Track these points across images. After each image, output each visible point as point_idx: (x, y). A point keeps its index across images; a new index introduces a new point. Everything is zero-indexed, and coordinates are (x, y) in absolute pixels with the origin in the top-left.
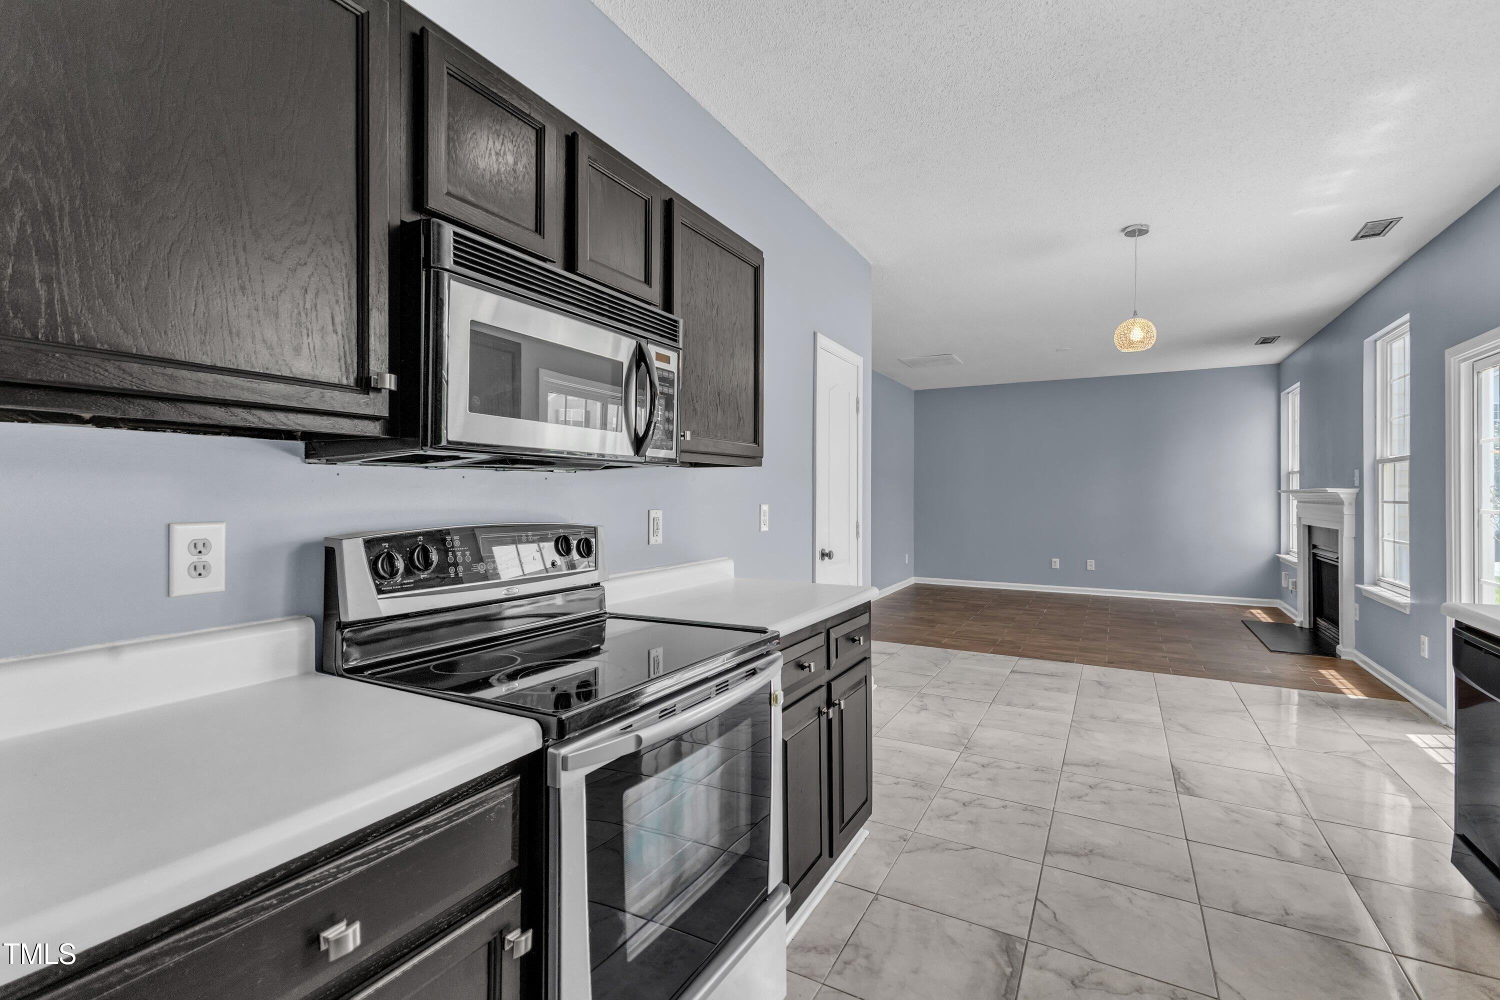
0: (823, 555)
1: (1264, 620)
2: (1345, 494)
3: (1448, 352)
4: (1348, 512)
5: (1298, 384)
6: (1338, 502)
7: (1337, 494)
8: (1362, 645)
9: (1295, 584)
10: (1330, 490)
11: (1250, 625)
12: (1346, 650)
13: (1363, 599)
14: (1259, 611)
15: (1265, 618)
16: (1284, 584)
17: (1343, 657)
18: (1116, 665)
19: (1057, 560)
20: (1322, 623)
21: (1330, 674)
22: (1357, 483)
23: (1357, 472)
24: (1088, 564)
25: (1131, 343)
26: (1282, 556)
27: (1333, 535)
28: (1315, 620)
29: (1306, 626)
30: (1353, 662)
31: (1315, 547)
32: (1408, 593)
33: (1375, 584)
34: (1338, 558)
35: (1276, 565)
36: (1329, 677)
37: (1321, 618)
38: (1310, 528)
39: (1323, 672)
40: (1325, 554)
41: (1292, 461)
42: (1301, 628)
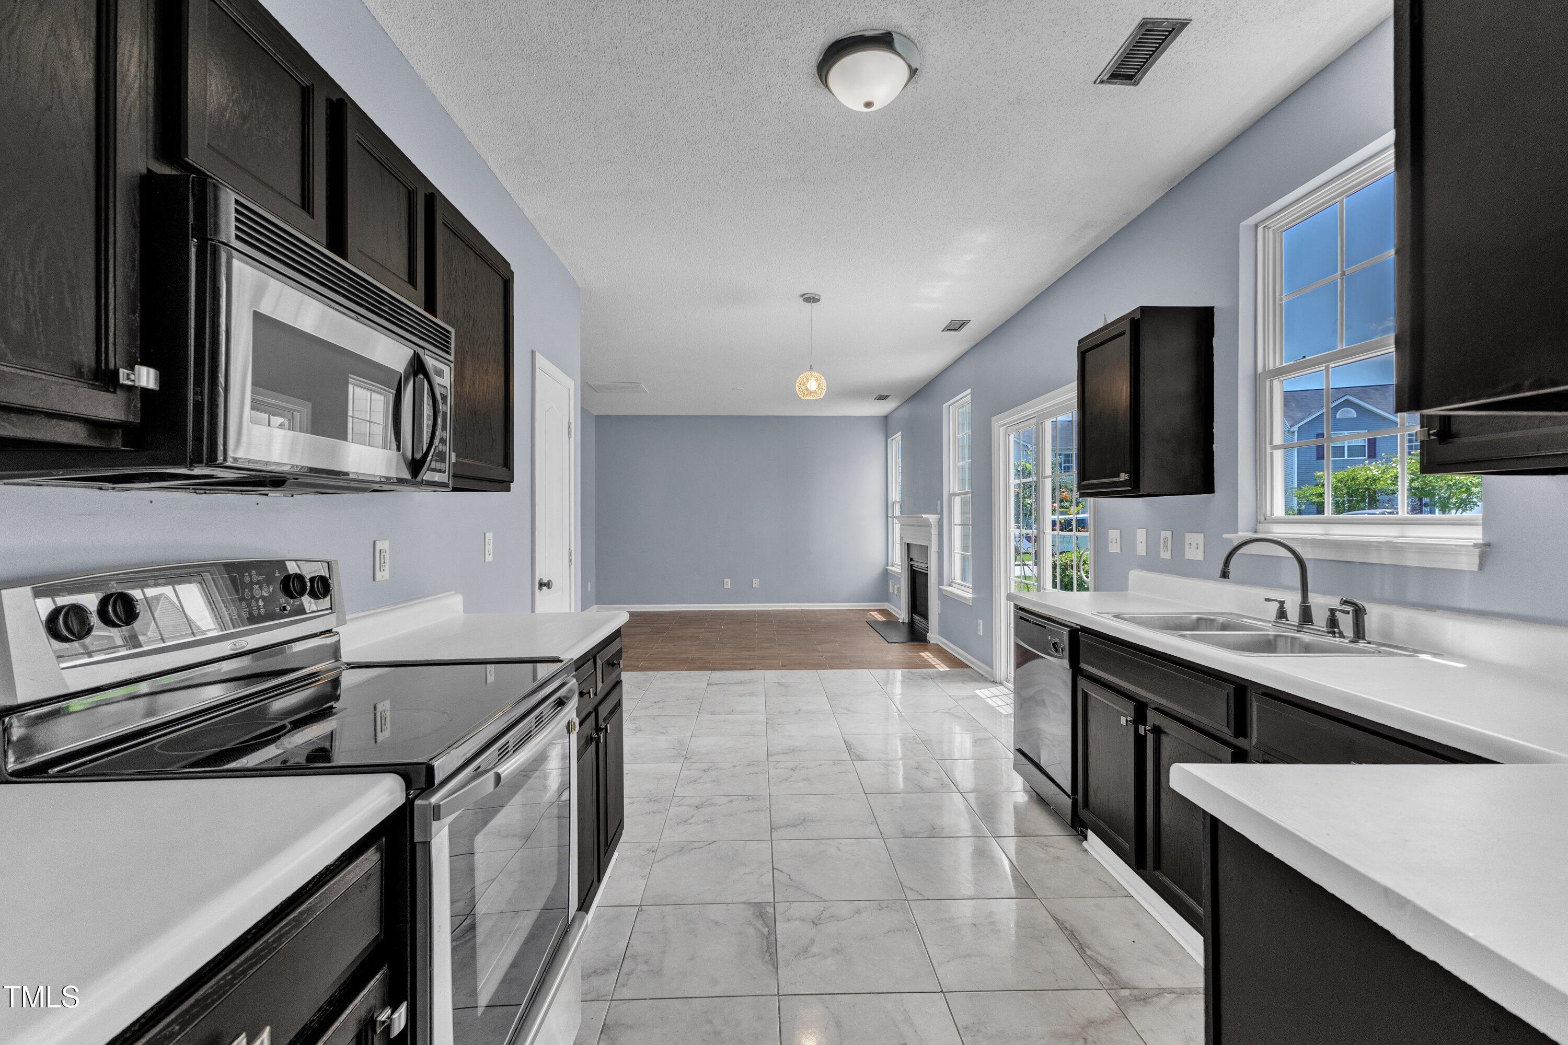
0: (541, 585)
1: (880, 620)
2: (932, 518)
3: (993, 419)
4: (934, 531)
5: (900, 433)
6: (928, 525)
7: (928, 519)
8: (943, 633)
9: (899, 589)
10: (924, 516)
11: (872, 624)
12: (933, 636)
13: (945, 598)
14: (875, 613)
15: (880, 618)
16: (891, 590)
17: (932, 642)
18: (789, 668)
19: (729, 580)
20: (916, 617)
21: (926, 655)
22: (939, 511)
23: (939, 502)
24: (754, 582)
25: (810, 392)
26: (889, 568)
27: (925, 549)
28: (912, 616)
29: (906, 621)
30: (938, 645)
31: (912, 559)
32: (971, 591)
33: (950, 585)
34: (927, 567)
35: (886, 575)
36: (926, 657)
37: (915, 614)
38: (908, 544)
39: (922, 654)
40: (919, 565)
41: (896, 495)
42: (903, 623)
